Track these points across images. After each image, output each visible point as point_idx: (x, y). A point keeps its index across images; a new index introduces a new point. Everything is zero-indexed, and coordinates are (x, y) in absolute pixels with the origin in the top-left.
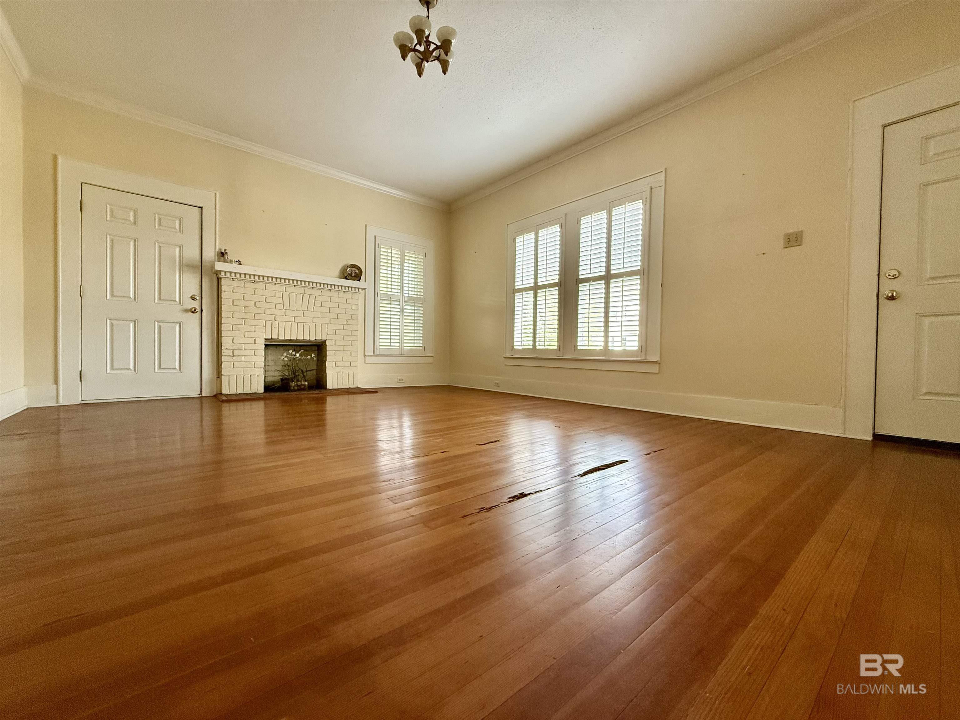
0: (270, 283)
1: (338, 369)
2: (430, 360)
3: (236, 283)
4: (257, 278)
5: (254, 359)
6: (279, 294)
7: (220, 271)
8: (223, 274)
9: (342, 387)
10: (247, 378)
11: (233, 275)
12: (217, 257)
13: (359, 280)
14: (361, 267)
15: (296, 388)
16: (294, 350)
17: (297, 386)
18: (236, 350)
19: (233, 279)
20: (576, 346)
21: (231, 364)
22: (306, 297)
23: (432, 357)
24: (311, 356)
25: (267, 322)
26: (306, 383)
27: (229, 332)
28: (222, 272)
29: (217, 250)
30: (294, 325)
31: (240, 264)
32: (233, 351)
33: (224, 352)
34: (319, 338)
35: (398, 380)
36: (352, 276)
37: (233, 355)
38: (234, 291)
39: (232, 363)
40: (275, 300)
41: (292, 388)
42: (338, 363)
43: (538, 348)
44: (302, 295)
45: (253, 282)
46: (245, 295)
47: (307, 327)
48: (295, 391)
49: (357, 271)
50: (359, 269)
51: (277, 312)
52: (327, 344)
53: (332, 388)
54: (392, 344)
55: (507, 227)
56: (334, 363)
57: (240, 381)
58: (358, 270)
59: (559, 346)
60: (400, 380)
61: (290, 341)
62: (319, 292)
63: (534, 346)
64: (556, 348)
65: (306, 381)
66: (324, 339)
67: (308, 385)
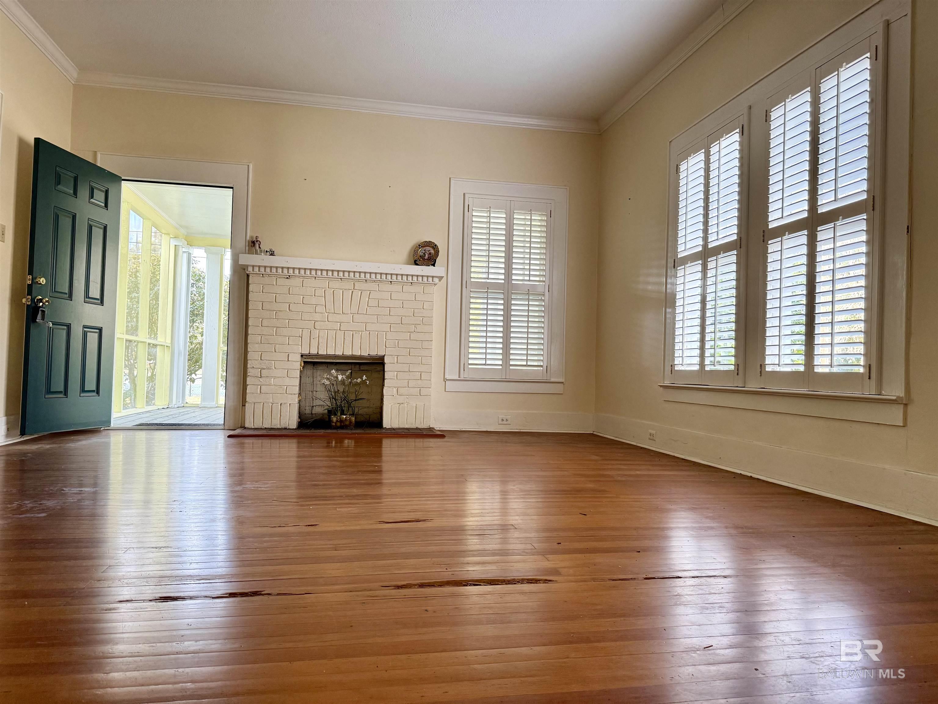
0: (307, 277)
1: (401, 399)
2: (558, 388)
3: (266, 280)
4: (291, 271)
5: (287, 381)
6: (320, 292)
7: (247, 266)
8: (250, 269)
9: (407, 426)
10: (276, 408)
11: (262, 270)
12: (247, 248)
13: (434, 265)
14: (438, 245)
15: (338, 424)
16: (337, 370)
17: (341, 421)
18: (264, 369)
19: (263, 274)
20: (762, 366)
21: (257, 388)
22: (357, 294)
23: (562, 385)
24: (362, 378)
25: (305, 331)
26: (353, 419)
27: (257, 345)
28: (249, 267)
29: (248, 238)
30: (340, 334)
31: (272, 254)
32: (261, 370)
33: (251, 372)
34: (373, 353)
35: (500, 420)
36: (424, 259)
37: (261, 376)
38: (264, 291)
39: (259, 386)
40: (314, 301)
41: (334, 424)
42: (401, 391)
43: (707, 368)
44: (351, 291)
45: (287, 278)
46: (277, 295)
47: (357, 337)
48: (336, 428)
49: (432, 251)
50: (435, 247)
51: (317, 317)
52: (386, 361)
53: (390, 427)
54: (489, 362)
55: (670, 145)
56: (395, 390)
57: (267, 411)
58: (434, 249)
59: (737, 365)
60: (503, 420)
61: (335, 357)
62: (374, 286)
63: (702, 364)
64: (732, 368)
65: (353, 414)
66: (381, 353)
67: (355, 421)
